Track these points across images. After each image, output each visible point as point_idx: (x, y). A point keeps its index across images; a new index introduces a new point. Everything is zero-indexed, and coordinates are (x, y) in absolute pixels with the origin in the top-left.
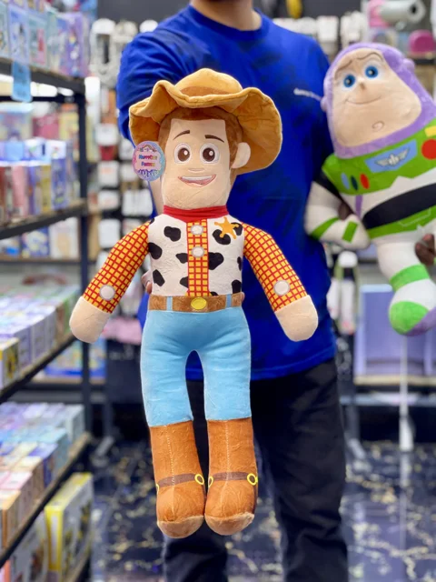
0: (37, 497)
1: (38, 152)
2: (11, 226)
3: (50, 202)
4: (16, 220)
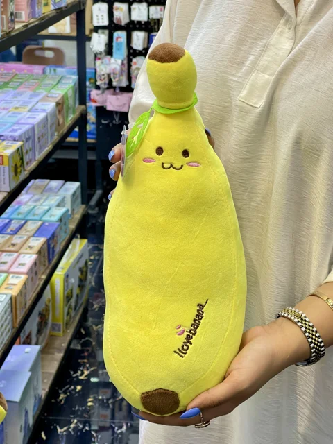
3: (50, 2)
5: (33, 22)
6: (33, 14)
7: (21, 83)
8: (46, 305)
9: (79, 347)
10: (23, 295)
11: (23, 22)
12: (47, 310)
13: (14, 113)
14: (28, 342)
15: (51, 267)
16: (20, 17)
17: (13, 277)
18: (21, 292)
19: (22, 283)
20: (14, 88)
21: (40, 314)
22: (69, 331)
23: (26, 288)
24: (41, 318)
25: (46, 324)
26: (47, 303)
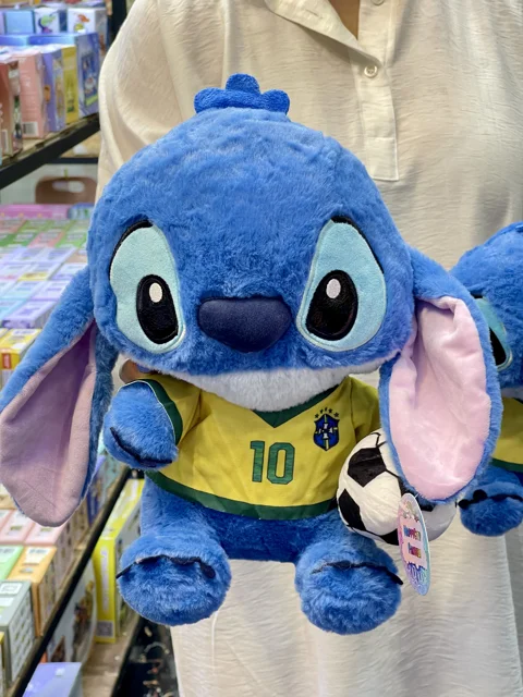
0: (81, 541)
1: (55, 25)
2: (21, 158)
3: (78, 106)
4: (28, 146)
5: (52, 138)
6: (51, 125)
7: (35, 235)
8: (87, 593)
9: (143, 660)
10: (49, 580)
11: (36, 139)
12: (88, 600)
13: (26, 284)
14: (59, 657)
15: (93, 530)
16: (31, 131)
17: (32, 551)
18: (46, 576)
19: (48, 562)
20: (25, 244)
21: (77, 608)
22: (125, 634)
23: (53, 569)
24: (79, 615)
25: (88, 624)
26: (89, 589)
